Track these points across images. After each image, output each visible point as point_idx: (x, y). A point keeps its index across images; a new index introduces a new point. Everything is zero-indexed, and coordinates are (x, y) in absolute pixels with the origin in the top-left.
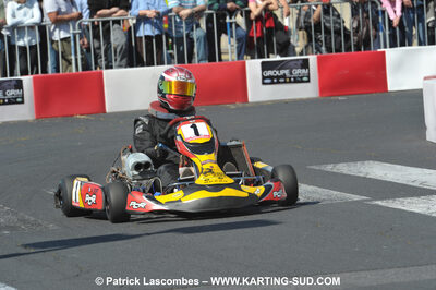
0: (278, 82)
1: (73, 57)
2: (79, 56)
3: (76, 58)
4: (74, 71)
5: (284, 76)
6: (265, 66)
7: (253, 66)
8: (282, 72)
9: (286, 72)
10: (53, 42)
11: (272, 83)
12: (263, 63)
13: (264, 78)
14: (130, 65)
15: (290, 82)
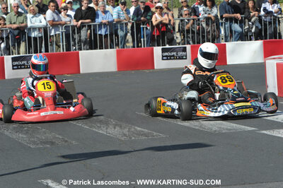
0: (170, 59)
1: (61, 44)
2: (64, 43)
3: (63, 44)
4: (62, 51)
5: (173, 56)
6: (163, 50)
7: (157, 50)
8: (172, 54)
9: (175, 53)
10: (50, 36)
11: (167, 59)
12: (162, 49)
13: (163, 56)
14: (91, 48)
15: (177, 59)
